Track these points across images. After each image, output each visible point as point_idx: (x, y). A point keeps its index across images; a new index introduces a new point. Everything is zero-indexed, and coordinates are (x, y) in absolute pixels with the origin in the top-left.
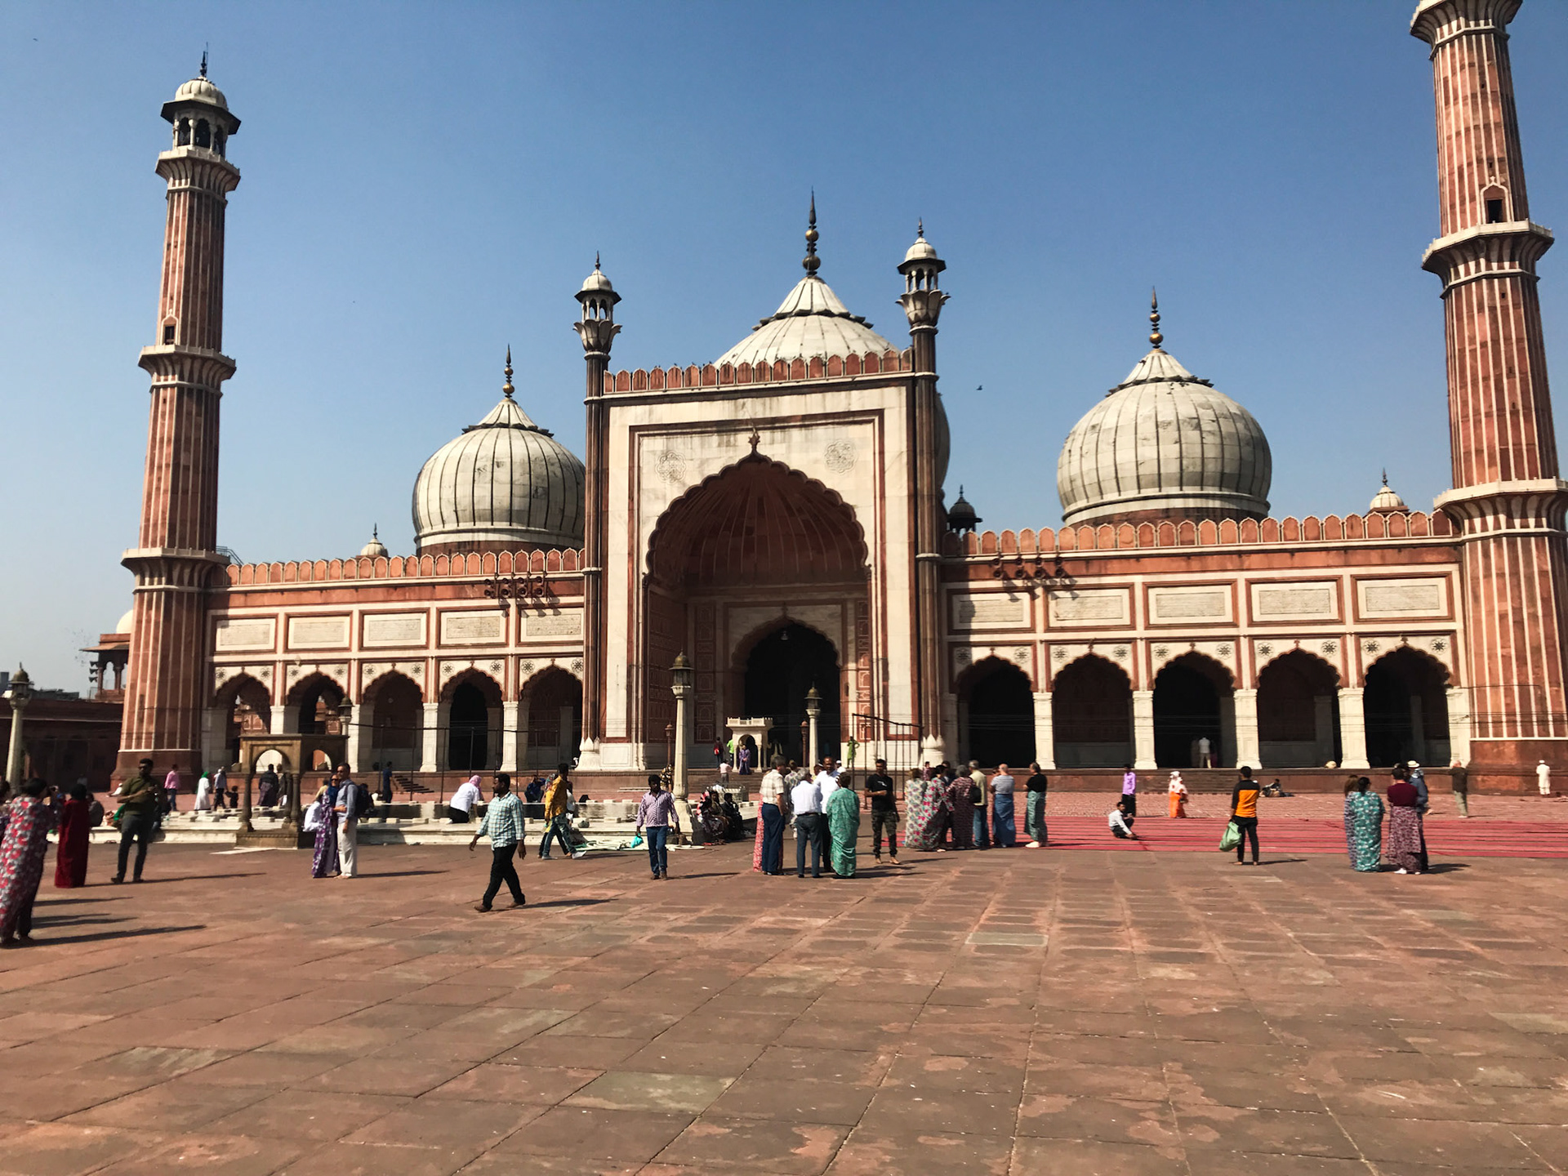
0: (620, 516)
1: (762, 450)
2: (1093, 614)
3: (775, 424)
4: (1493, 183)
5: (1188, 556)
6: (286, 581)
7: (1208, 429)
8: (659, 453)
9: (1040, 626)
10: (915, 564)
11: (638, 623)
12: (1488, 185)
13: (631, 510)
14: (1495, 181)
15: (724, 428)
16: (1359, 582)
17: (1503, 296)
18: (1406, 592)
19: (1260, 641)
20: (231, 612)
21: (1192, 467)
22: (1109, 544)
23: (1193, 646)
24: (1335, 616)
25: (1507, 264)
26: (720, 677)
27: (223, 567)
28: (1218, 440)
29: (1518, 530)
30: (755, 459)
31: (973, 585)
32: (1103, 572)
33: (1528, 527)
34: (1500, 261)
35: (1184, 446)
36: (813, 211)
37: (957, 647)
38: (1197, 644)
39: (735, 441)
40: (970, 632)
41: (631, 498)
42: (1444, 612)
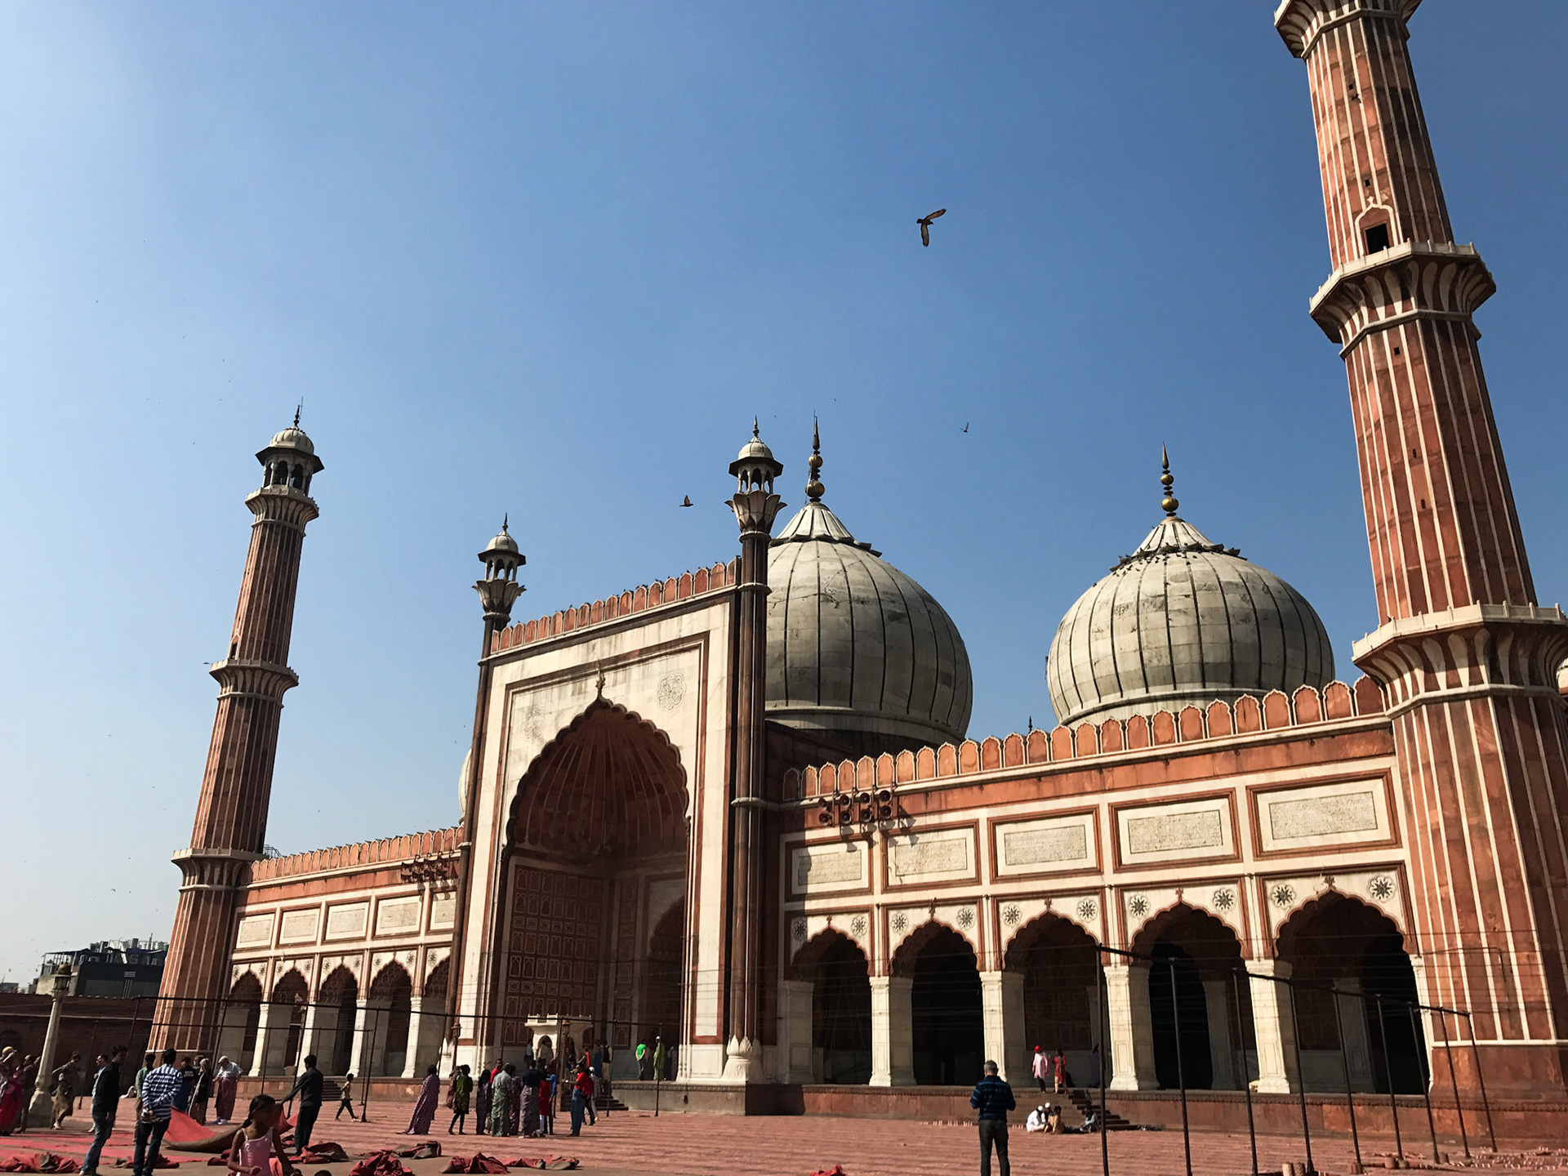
0: (490, 784)
1: (607, 694)
2: (934, 866)
3: (618, 663)
4: (1373, 205)
5: (1039, 776)
6: (285, 875)
7: (1176, 608)
8: (526, 710)
9: (878, 887)
10: (731, 812)
11: (494, 904)
12: (1365, 210)
13: (499, 775)
14: (1375, 201)
15: (577, 674)
16: (1259, 796)
17: (1397, 351)
18: (1326, 806)
19: (1132, 894)
20: (249, 909)
21: (1158, 660)
22: (950, 768)
23: (1048, 904)
24: (1228, 849)
25: (1398, 306)
26: (637, 965)
27: (250, 863)
28: (1192, 620)
29: (1444, 691)
30: (600, 705)
31: (810, 835)
32: (944, 808)
33: (1459, 685)
34: (1388, 302)
35: (1143, 634)
36: (817, 436)
37: (795, 917)
38: (1054, 901)
39: (586, 687)
40: (804, 897)
41: (500, 762)
42: (1385, 833)
